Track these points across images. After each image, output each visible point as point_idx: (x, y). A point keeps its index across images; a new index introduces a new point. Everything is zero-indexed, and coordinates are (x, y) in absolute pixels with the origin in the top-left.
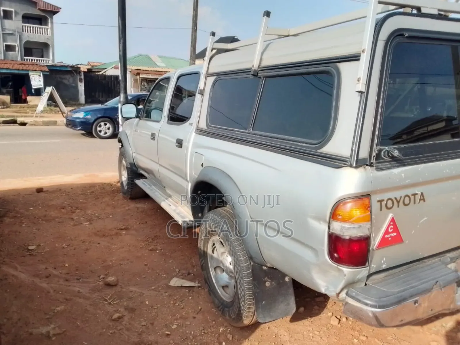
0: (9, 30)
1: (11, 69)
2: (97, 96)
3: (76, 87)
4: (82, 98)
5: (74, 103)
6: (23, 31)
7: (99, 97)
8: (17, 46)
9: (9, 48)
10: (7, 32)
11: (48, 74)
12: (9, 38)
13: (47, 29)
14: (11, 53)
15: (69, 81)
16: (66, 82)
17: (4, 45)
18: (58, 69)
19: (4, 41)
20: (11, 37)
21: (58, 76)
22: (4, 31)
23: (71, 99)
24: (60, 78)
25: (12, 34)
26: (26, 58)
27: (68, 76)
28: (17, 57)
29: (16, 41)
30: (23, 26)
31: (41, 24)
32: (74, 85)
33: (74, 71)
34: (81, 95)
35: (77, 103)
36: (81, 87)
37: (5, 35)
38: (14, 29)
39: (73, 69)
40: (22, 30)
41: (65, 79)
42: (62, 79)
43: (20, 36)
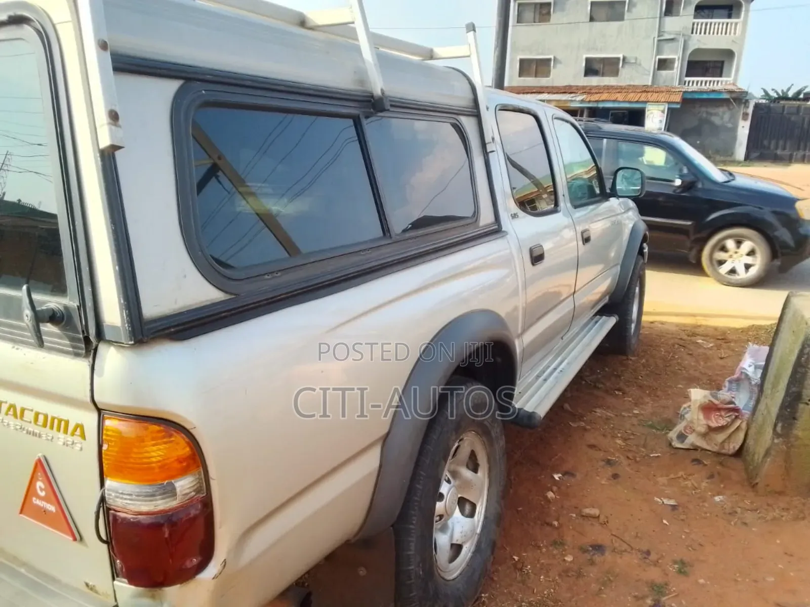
0: (670, 34)
1: (619, 102)
2: (772, 147)
3: (734, 130)
4: (741, 151)
5: (722, 158)
6: (692, 33)
7: (777, 148)
8: (677, 59)
9: (663, 64)
10: (667, 36)
11: (678, 106)
12: (667, 47)
13: (736, 24)
14: (664, 73)
15: (722, 118)
16: (716, 120)
17: (657, 60)
18: (705, 96)
19: (659, 52)
20: (670, 44)
21: (703, 109)
22: (662, 35)
23: (717, 152)
24: (708, 113)
25: (672, 40)
26: (688, 79)
27: (720, 110)
28: (672, 79)
29: (676, 52)
30: (693, 24)
31: (730, 17)
32: (730, 125)
33: (732, 99)
34: (741, 144)
35: (729, 159)
36: (743, 130)
37: (662, 43)
38: (678, 29)
39: (734, 95)
40: (690, 32)
41: (716, 114)
42: (711, 114)
43: (685, 42)
